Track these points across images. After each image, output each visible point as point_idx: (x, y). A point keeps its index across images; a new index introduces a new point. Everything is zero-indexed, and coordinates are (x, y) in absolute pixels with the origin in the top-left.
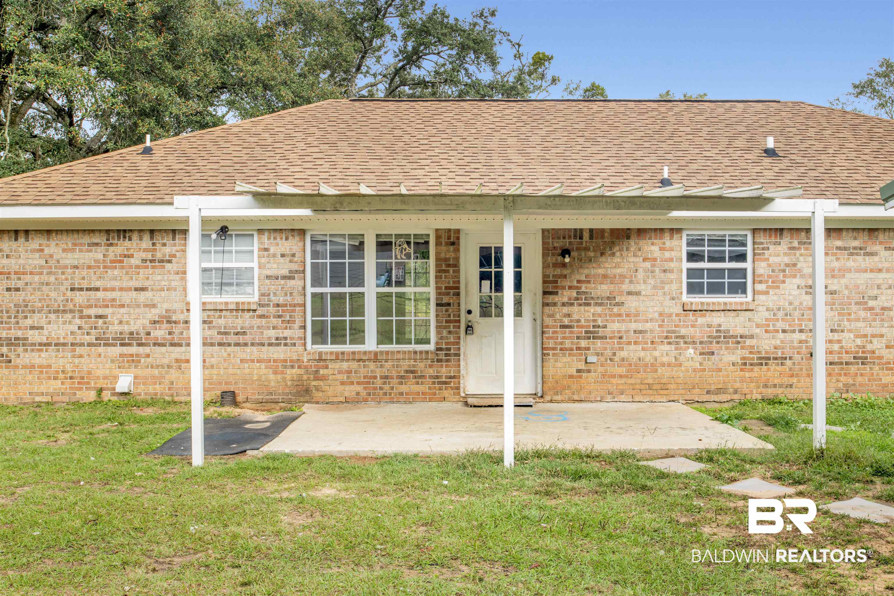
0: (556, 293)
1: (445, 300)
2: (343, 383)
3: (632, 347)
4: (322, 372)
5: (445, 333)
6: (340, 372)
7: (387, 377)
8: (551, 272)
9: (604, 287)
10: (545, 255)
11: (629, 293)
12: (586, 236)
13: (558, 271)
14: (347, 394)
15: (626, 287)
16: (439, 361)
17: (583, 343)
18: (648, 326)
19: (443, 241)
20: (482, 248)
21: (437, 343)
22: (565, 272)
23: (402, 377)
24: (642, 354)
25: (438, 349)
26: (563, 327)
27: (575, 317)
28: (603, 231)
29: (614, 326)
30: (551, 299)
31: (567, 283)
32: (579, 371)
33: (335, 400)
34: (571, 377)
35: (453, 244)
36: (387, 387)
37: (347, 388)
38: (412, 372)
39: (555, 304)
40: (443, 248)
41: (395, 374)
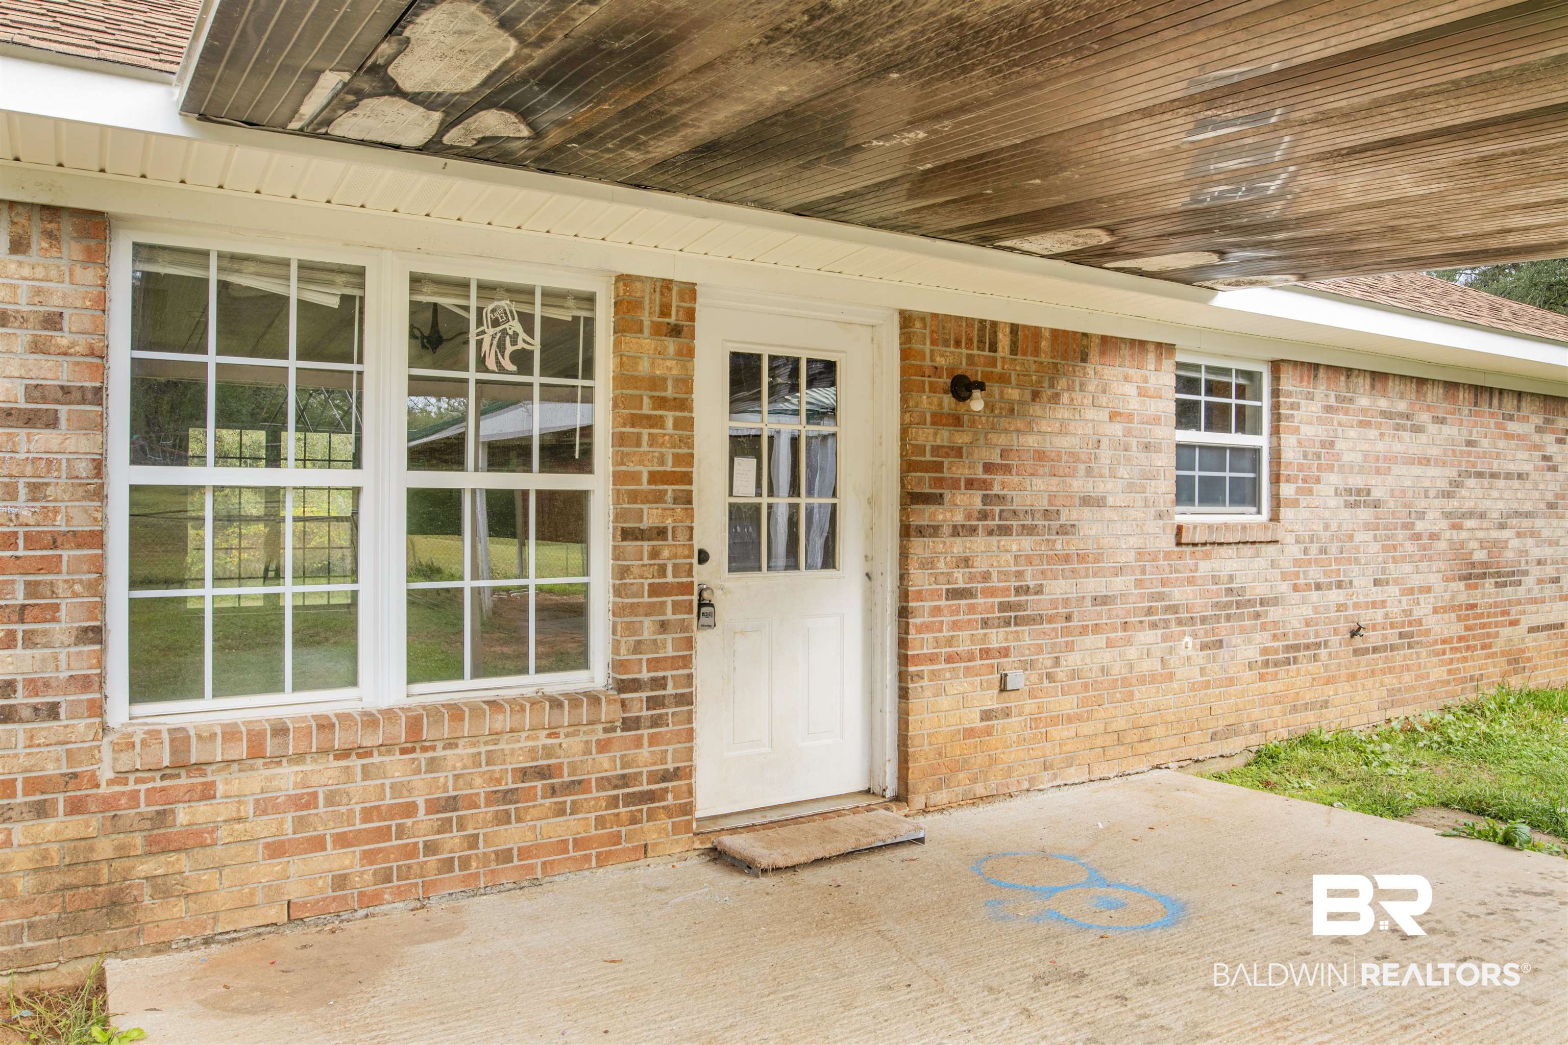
0: (937, 499)
1: (650, 517)
2: (276, 850)
3: (1090, 640)
4: (183, 816)
5: (648, 628)
6: (264, 807)
7: (452, 803)
8: (926, 436)
9: (1039, 483)
10: (906, 389)
11: (1086, 501)
12: (1004, 341)
13: (944, 437)
14: (295, 891)
15: (1079, 485)
16: (630, 724)
17: (996, 638)
18: (1119, 584)
19: (647, 318)
20: (735, 356)
21: (618, 665)
22: (962, 439)
23: (508, 796)
24: (1106, 657)
25: (623, 686)
26: (955, 594)
27: (980, 566)
28: (1036, 332)
29: (1058, 588)
30: (924, 515)
31: (961, 471)
32: (987, 715)
33: (245, 920)
34: (969, 733)
35: (676, 331)
36: (453, 840)
37: (296, 865)
38: (543, 773)
39: (935, 531)
40: (647, 343)
41: (480, 788)
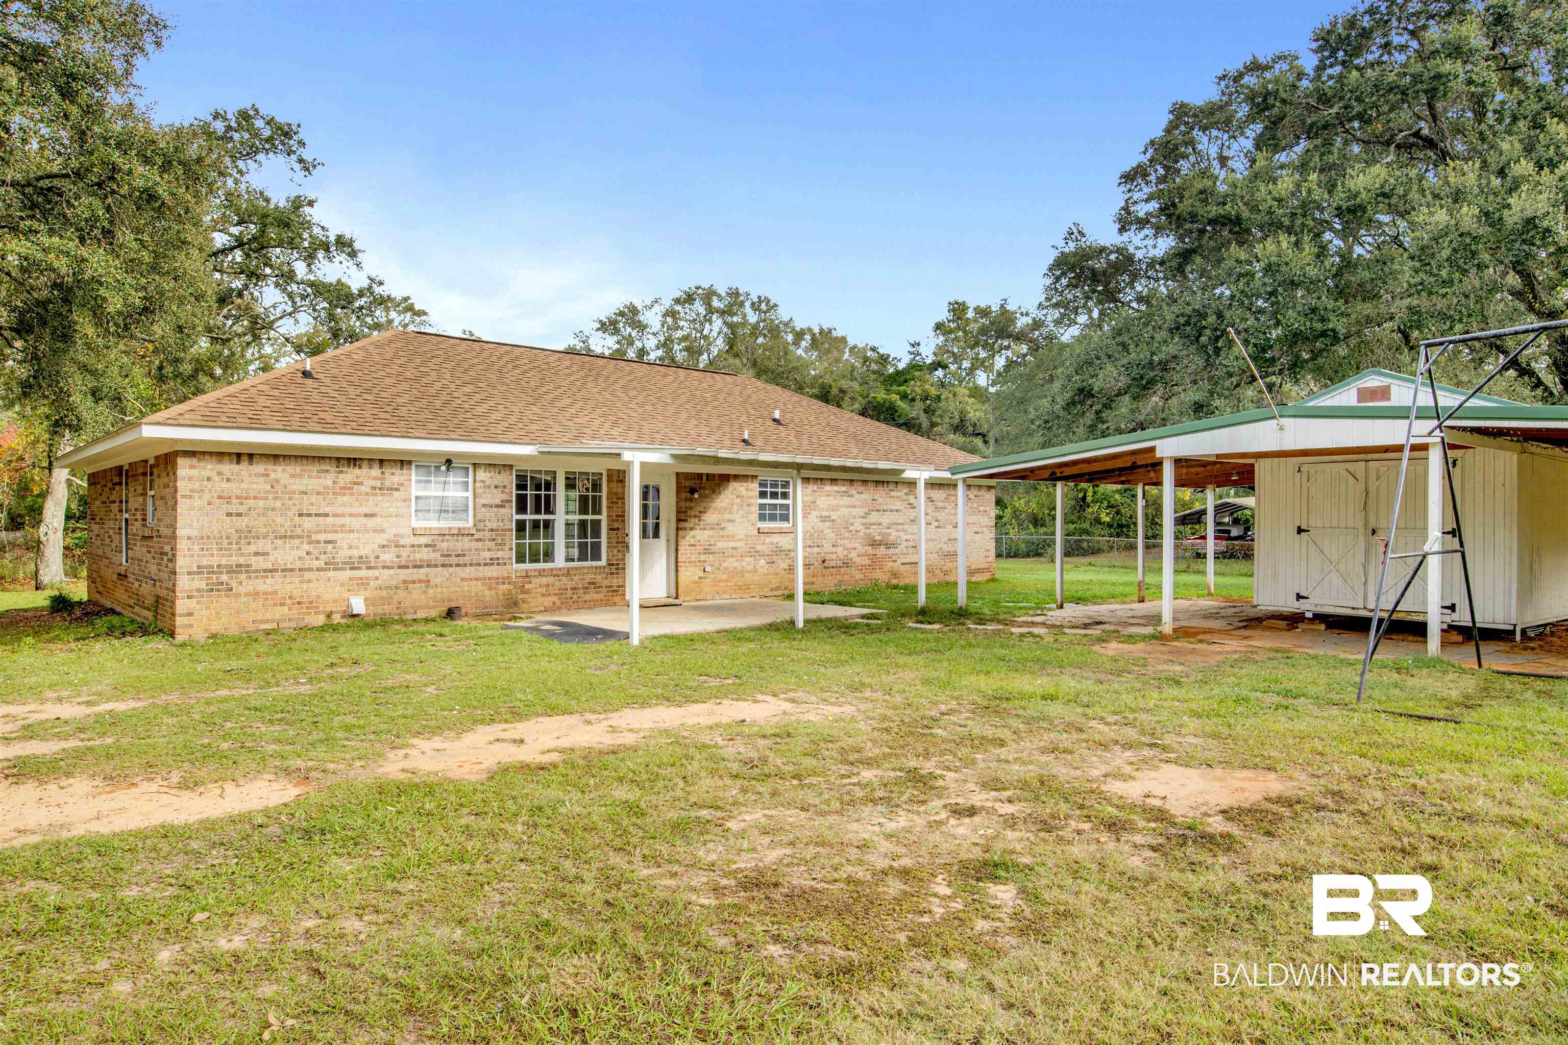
0: (686, 521)
1: (616, 525)
2: (543, 595)
3: (730, 559)
4: (527, 586)
5: (615, 552)
6: (540, 586)
7: (575, 589)
8: (683, 504)
9: (714, 516)
10: (678, 491)
11: (729, 521)
12: (704, 478)
13: (688, 504)
14: (546, 604)
15: (727, 516)
16: (612, 574)
17: (703, 557)
18: (739, 544)
19: (615, 478)
21: (608, 560)
22: (693, 504)
23: (586, 588)
24: (736, 564)
25: (610, 565)
26: (691, 545)
27: (698, 538)
28: (714, 475)
29: (720, 545)
30: (682, 525)
31: (692, 513)
32: (700, 578)
34: (695, 582)
35: (621, 481)
36: (575, 596)
37: (546, 599)
38: (593, 583)
39: (685, 529)
40: (615, 485)
41: (580, 586)
